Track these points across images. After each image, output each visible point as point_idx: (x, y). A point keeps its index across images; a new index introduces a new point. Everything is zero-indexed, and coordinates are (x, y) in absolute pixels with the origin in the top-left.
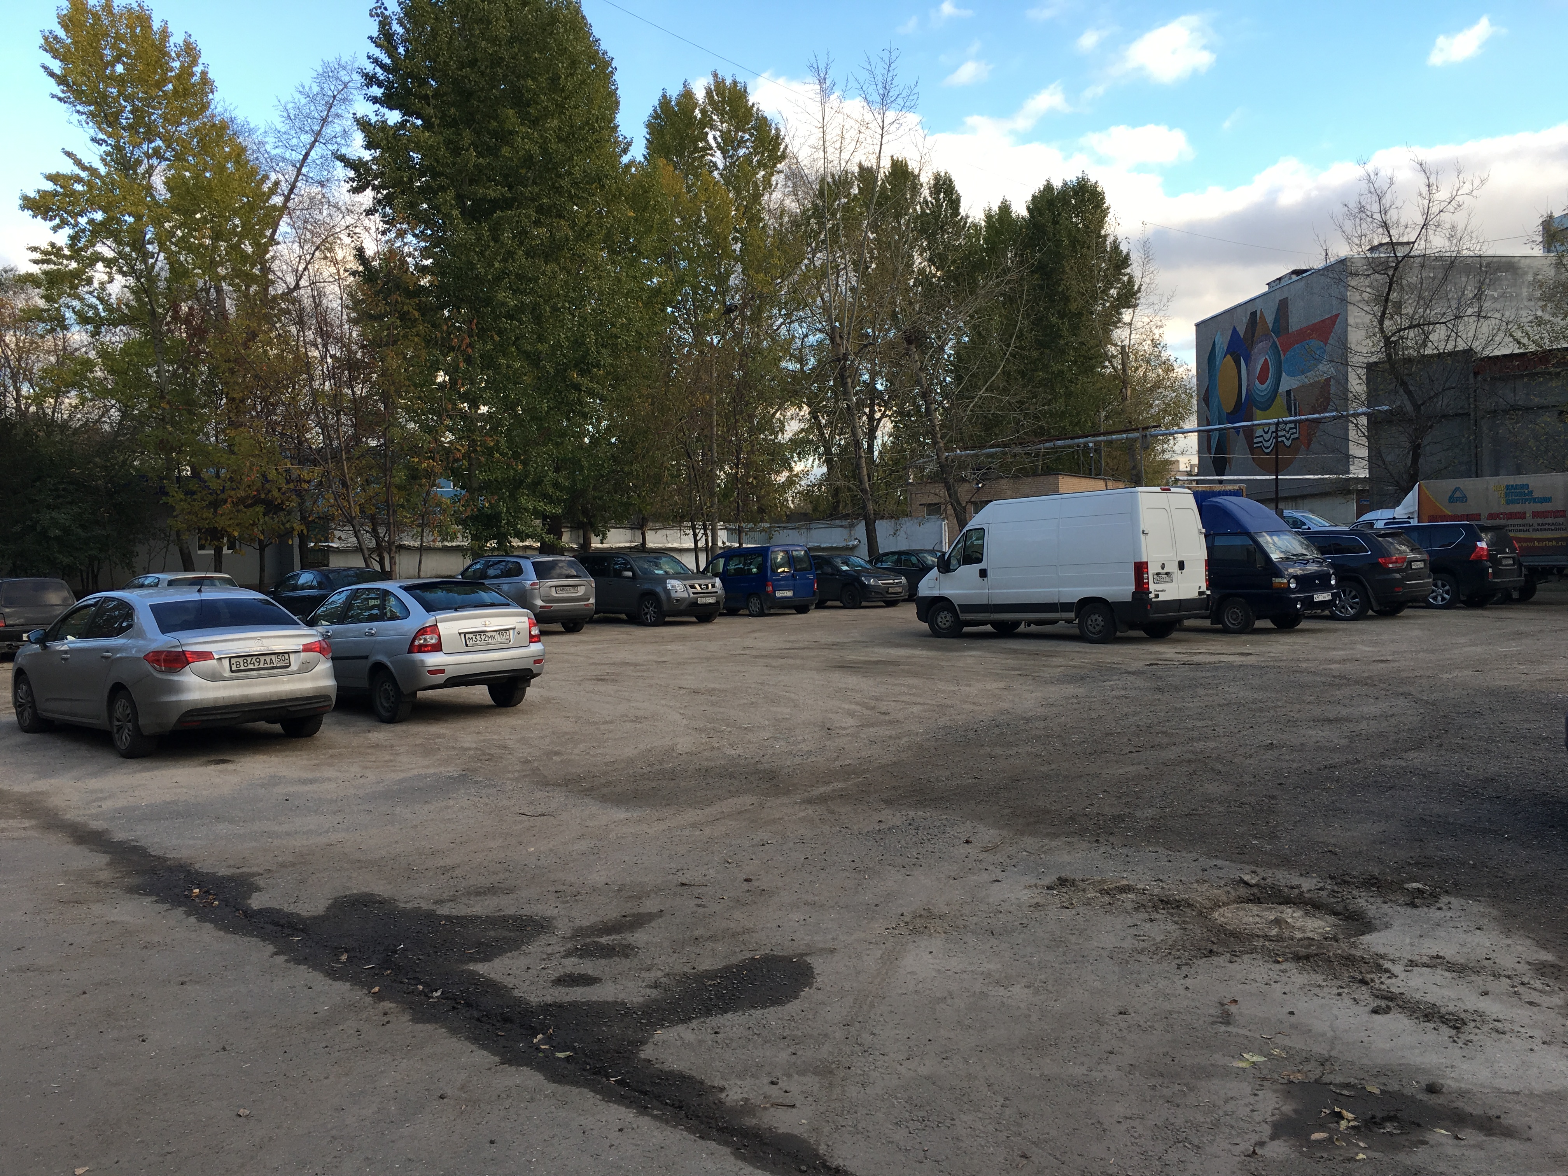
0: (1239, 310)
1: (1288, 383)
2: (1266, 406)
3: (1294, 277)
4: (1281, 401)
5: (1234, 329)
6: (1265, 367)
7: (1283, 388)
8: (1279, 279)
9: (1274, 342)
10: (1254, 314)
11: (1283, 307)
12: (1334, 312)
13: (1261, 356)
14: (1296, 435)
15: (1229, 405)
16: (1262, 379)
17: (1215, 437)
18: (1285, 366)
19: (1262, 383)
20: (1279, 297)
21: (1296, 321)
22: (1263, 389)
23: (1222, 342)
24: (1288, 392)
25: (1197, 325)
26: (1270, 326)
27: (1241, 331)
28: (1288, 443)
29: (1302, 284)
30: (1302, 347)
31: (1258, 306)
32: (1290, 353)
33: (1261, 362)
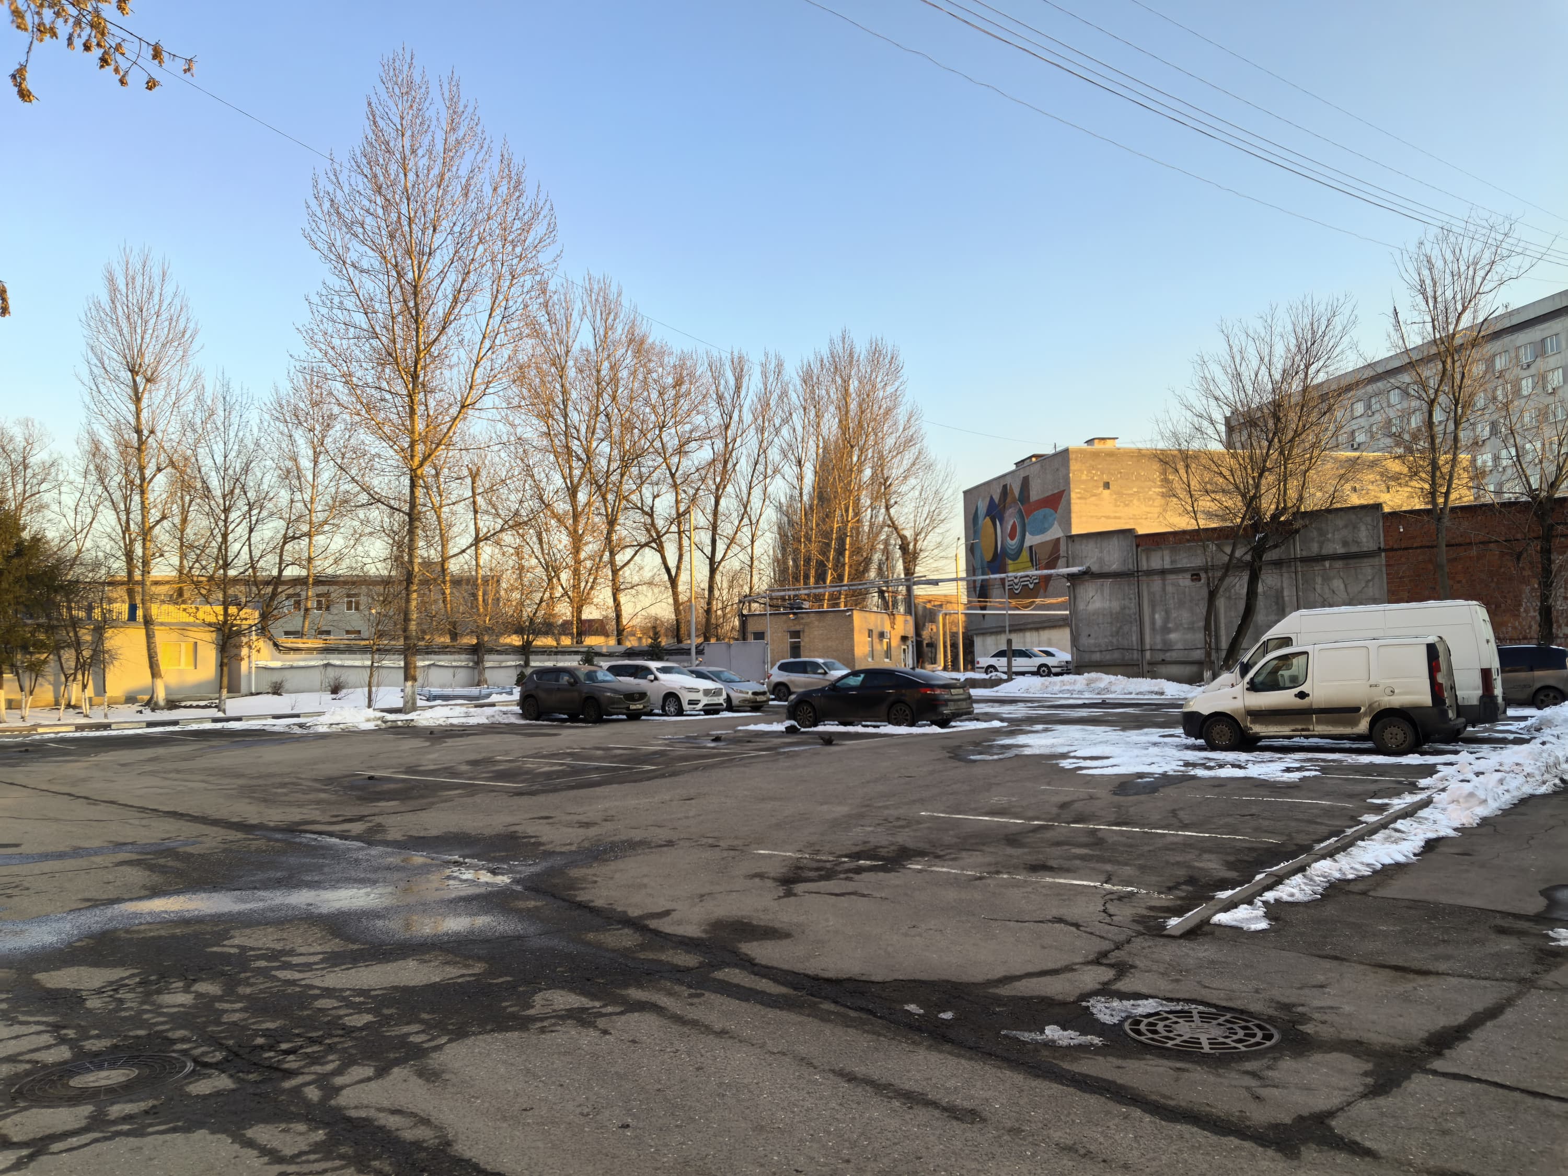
0: (995, 482)
1: (1031, 540)
2: (1015, 561)
3: (1033, 459)
4: (1025, 554)
6: (1014, 527)
7: (1027, 544)
8: (1023, 461)
9: (1020, 510)
10: (1005, 487)
12: (1062, 488)
13: (1011, 518)
14: (1037, 581)
15: (989, 556)
16: (1012, 537)
17: (979, 585)
18: (1027, 528)
19: (1012, 539)
21: (1035, 494)
22: (1013, 543)
23: (983, 506)
24: (1031, 547)
25: (965, 493)
27: (996, 498)
28: (1031, 586)
29: (1038, 465)
30: (1040, 513)
31: (1008, 481)
32: (1031, 517)
33: (1011, 523)
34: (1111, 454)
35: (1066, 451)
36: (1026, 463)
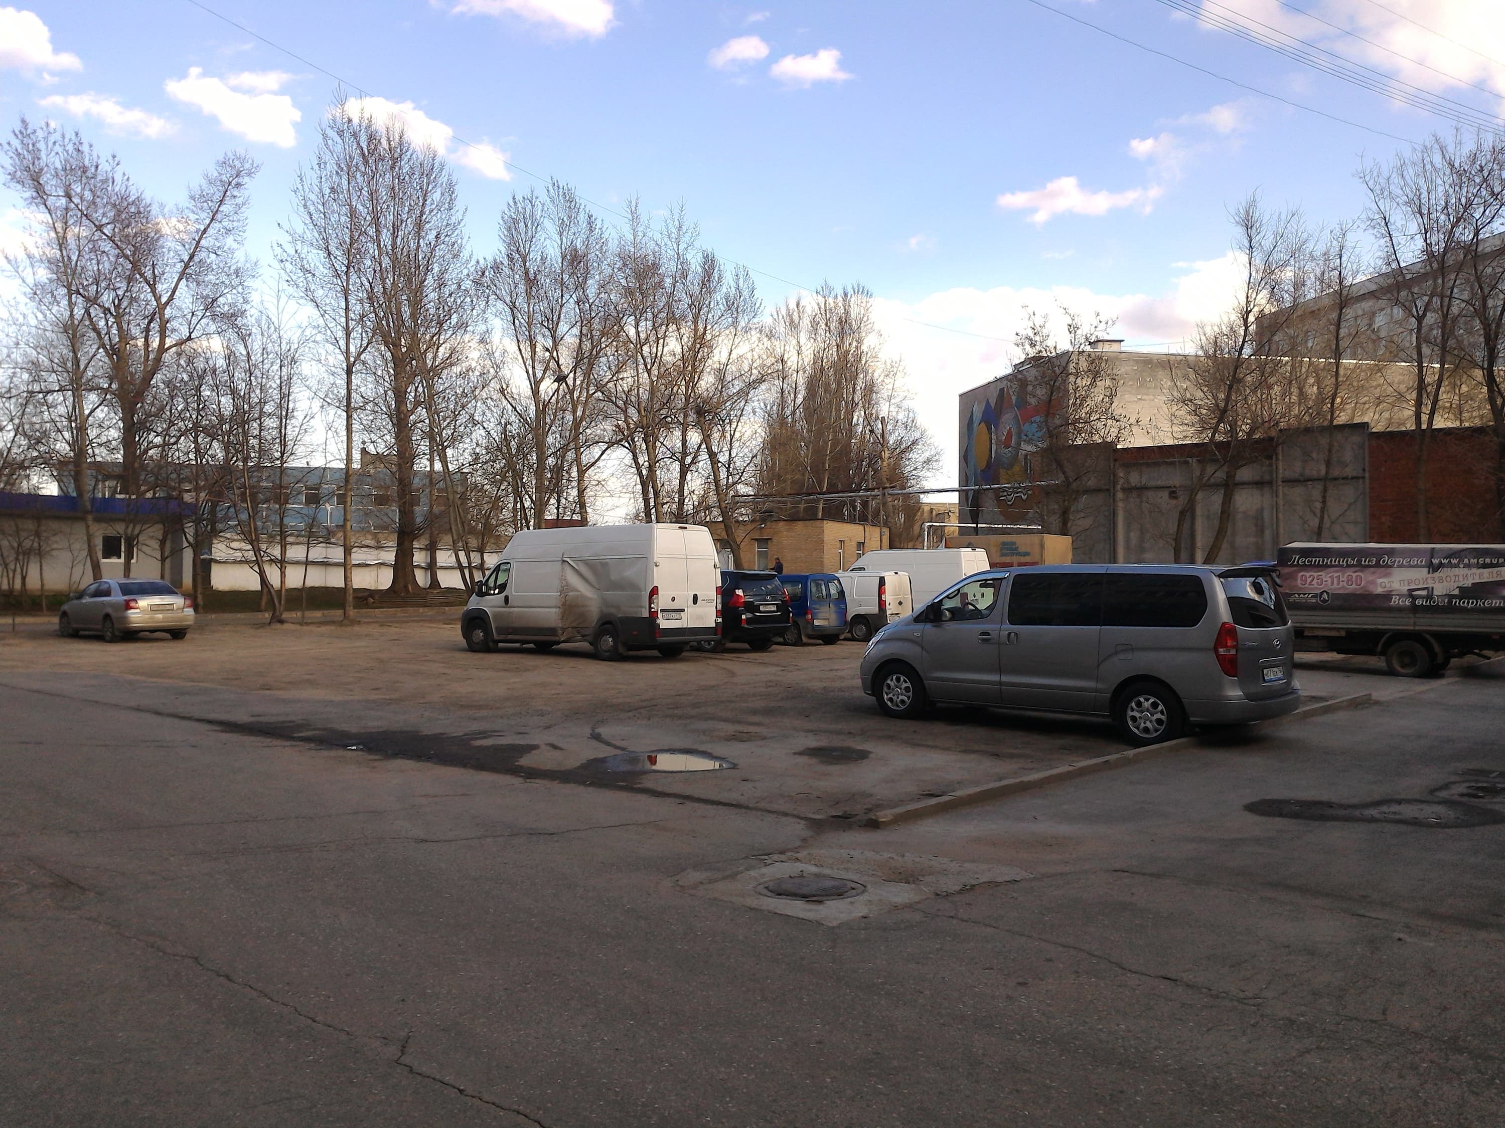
0: (993, 385)
1: (1026, 449)
2: (1009, 467)
3: (1032, 363)
5: (988, 401)
6: (1009, 434)
8: (1020, 364)
9: (1017, 414)
10: (1002, 390)
11: (1023, 387)
13: (1007, 424)
14: (1030, 492)
15: (982, 464)
19: (1007, 447)
20: (1020, 378)
22: (1007, 452)
23: (978, 411)
25: (960, 396)
26: (1014, 401)
27: (993, 403)
28: (1024, 497)
29: (1036, 369)
31: (1005, 384)
33: (1007, 430)
34: (1116, 358)
35: (1066, 354)
36: (1024, 366)
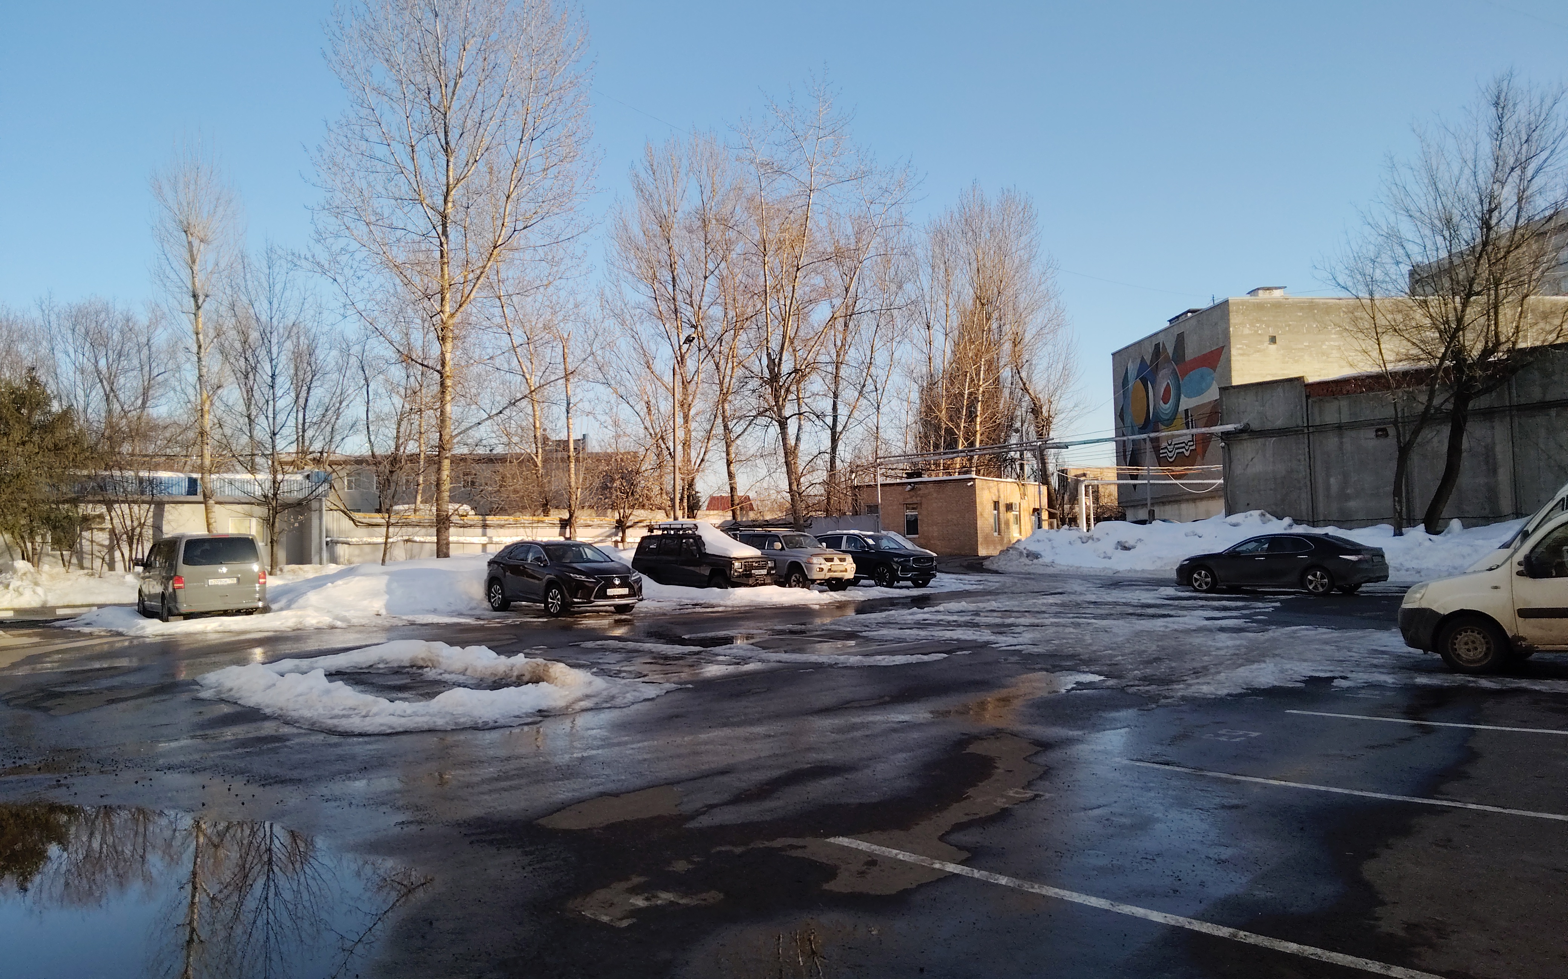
0: (1145, 342)
1: (1186, 403)
2: (1169, 423)
3: (1189, 314)
4: (1180, 419)
5: (1143, 357)
6: (1167, 390)
7: (1182, 407)
10: (1157, 345)
11: (1180, 339)
12: (1221, 345)
13: (1164, 380)
14: (1193, 447)
16: (1166, 400)
17: (1130, 448)
18: (1183, 390)
19: (1165, 403)
20: (1177, 331)
21: (1191, 353)
22: (1166, 408)
24: (1186, 411)
25: (1113, 354)
26: (1171, 355)
27: (1148, 359)
28: (1187, 454)
29: (1193, 322)
30: (1195, 374)
31: (1161, 339)
32: (1186, 378)
33: (1164, 385)
34: (1277, 306)
35: (1226, 302)
36: (1181, 319)
